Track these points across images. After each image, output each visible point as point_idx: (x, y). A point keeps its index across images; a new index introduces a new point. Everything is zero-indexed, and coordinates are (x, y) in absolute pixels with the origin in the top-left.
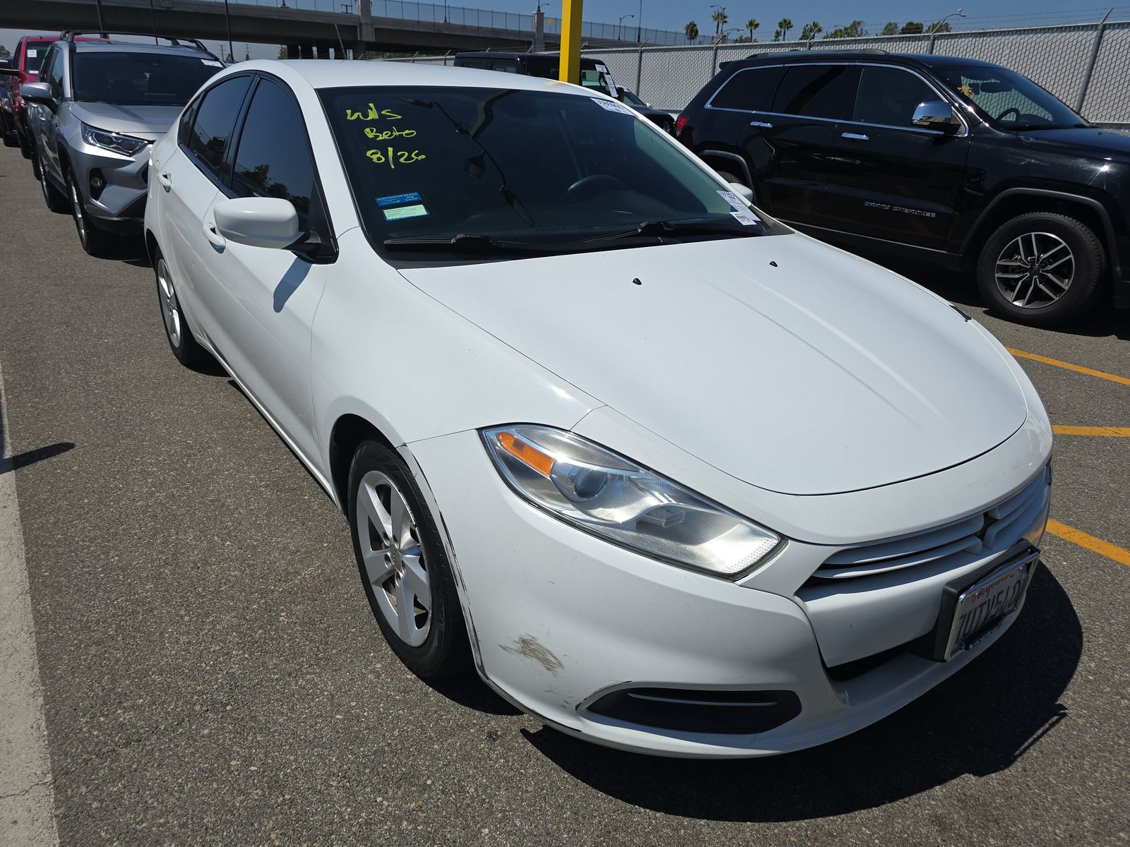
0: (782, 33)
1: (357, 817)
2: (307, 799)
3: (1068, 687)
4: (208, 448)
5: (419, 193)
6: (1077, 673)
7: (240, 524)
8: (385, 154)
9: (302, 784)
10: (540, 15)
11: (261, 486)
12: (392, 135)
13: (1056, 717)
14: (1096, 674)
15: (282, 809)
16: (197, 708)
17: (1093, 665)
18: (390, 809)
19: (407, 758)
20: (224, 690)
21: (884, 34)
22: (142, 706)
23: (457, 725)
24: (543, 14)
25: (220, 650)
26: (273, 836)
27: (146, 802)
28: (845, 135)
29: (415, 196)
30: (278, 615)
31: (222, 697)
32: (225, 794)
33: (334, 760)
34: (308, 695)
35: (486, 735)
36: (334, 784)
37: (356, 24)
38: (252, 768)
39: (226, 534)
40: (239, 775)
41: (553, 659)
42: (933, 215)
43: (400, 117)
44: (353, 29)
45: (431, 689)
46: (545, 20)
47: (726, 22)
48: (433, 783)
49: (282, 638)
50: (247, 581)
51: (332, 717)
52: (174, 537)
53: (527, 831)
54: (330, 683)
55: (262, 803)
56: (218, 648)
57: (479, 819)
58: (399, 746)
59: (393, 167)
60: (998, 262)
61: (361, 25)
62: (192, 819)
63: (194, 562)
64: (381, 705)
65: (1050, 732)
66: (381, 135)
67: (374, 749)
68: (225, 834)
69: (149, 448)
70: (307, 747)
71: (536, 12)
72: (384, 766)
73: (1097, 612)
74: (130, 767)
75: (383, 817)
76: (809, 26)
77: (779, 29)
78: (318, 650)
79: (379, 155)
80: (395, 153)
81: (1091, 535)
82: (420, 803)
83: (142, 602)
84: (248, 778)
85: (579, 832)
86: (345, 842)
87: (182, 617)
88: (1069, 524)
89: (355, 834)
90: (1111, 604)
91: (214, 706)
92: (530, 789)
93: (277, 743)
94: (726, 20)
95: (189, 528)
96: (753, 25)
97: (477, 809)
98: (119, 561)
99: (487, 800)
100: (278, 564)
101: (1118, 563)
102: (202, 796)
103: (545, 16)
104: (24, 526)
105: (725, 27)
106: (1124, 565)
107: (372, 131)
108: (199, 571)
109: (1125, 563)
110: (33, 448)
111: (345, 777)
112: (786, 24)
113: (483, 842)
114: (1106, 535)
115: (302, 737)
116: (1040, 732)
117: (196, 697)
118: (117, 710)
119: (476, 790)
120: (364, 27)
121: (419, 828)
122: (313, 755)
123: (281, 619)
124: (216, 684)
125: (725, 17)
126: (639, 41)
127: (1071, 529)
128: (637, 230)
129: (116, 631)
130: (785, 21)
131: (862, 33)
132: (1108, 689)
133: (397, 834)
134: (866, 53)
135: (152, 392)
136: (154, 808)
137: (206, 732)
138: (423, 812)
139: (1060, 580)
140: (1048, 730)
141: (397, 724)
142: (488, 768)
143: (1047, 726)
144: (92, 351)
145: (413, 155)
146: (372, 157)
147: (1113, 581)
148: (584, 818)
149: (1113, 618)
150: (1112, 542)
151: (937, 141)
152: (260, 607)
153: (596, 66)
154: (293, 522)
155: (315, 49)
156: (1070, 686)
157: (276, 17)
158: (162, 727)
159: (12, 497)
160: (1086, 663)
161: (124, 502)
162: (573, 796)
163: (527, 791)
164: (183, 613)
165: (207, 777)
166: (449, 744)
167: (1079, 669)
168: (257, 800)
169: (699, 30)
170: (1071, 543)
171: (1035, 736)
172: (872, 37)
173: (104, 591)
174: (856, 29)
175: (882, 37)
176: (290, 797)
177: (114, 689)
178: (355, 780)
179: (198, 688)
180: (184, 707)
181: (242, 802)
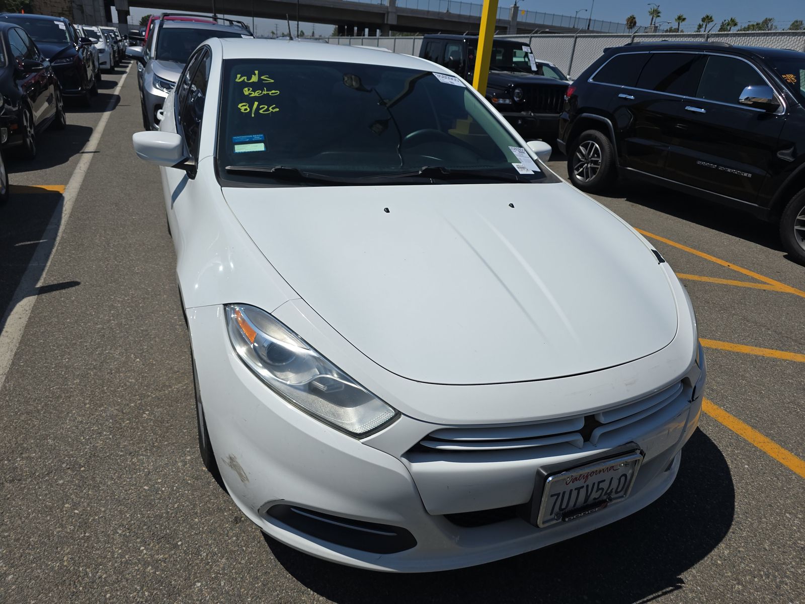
0: (704, 26)
1: (122, 556)
2: (98, 538)
3: (695, 566)
4: (159, 295)
5: (264, 135)
6: (709, 556)
7: (151, 348)
8: (251, 107)
9: (100, 529)
10: (516, 8)
11: (177, 325)
12: (262, 93)
13: (671, 588)
14: (725, 560)
15: (80, 542)
16: (64, 465)
17: (726, 552)
18: (146, 556)
19: (174, 524)
20: (86, 457)
21: (790, 29)
22: (33, 458)
23: (218, 508)
24: (518, 7)
25: (97, 430)
26: (65, 558)
27: (3, 520)
28: (688, 108)
29: (260, 137)
30: (144, 413)
31: (82, 462)
32: (51, 525)
33: (128, 516)
34: (135, 469)
35: (234, 518)
36: (120, 532)
37: (385, 12)
38: (76, 511)
39: (140, 354)
40: (66, 514)
41: (243, 474)
42: (750, 175)
43: (273, 81)
44: (382, 15)
45: (214, 480)
46: (519, 12)
47: (659, 16)
48: (182, 544)
49: (138, 428)
50: (136, 387)
51: (141, 487)
52: (107, 351)
53: (225, 590)
54: (152, 464)
55: (70, 535)
56: (97, 428)
57: (198, 575)
58: (173, 515)
59: (253, 115)
60: (798, 217)
61: (388, 13)
62: (24, 537)
63: (111, 370)
64: (176, 485)
65: (659, 599)
66: (254, 93)
67: (157, 514)
68: (38, 551)
69: (123, 290)
70: (116, 504)
71: (513, 6)
72: (157, 526)
73: (753, 510)
74: (6, 496)
75: (139, 561)
76: (727, 21)
77: (701, 23)
78: (156, 441)
79: (247, 107)
80: (258, 106)
81: (783, 447)
82: (166, 556)
83: (67, 391)
84: (70, 516)
85: (260, 599)
86: (106, 572)
87: (85, 404)
88: (767, 435)
89: (115, 567)
90: (770, 506)
91: (74, 466)
92: (243, 562)
93: (99, 498)
94: (659, 14)
95: (120, 346)
96: (681, 19)
97: (201, 568)
98: (68, 362)
99: (210, 564)
100: (161, 378)
101: (795, 473)
102: (38, 523)
103: (519, 9)
104: (25, 332)
105: (658, 21)
106: (799, 476)
107: (249, 90)
108: (111, 376)
109: (800, 475)
110: (55, 282)
111: (128, 529)
112: (708, 19)
113: (193, 592)
114: (797, 450)
115: (116, 497)
116: (652, 596)
117: (67, 458)
118: (17, 458)
119: (207, 555)
120: (390, 14)
121: (157, 573)
122: (117, 510)
123: (145, 415)
124: (83, 452)
125: (659, 13)
126: (588, 29)
127: (767, 440)
128: (418, 172)
129: (43, 407)
130: (708, 17)
131: (771, 27)
132: (730, 574)
133: (141, 574)
134: (715, 45)
135: (144, 254)
136: (6, 525)
137: (61, 482)
138: (165, 563)
139: (735, 480)
140: (659, 596)
141: (180, 499)
142: (223, 542)
143: (660, 593)
144: (123, 223)
145: (270, 109)
146: (241, 108)
147: (782, 487)
148: (269, 589)
149: (765, 517)
150: (798, 455)
151: (761, 116)
152: (136, 405)
153: (523, 47)
154: (185, 352)
155: (356, 28)
156: (697, 566)
157: (332, 6)
158: (37, 474)
159: (27, 312)
160: (723, 549)
161: (89, 324)
162: (269, 573)
163: (240, 563)
164: (87, 402)
165: (47, 512)
166: (206, 520)
167: (713, 553)
168: (67, 533)
169: (637, 22)
170: (761, 451)
171: (645, 599)
172: (780, 31)
173: (49, 380)
174: (767, 25)
175: (788, 31)
176: (88, 535)
177: (22, 444)
178: (134, 532)
179: (71, 452)
180: (57, 464)
181: (58, 532)
